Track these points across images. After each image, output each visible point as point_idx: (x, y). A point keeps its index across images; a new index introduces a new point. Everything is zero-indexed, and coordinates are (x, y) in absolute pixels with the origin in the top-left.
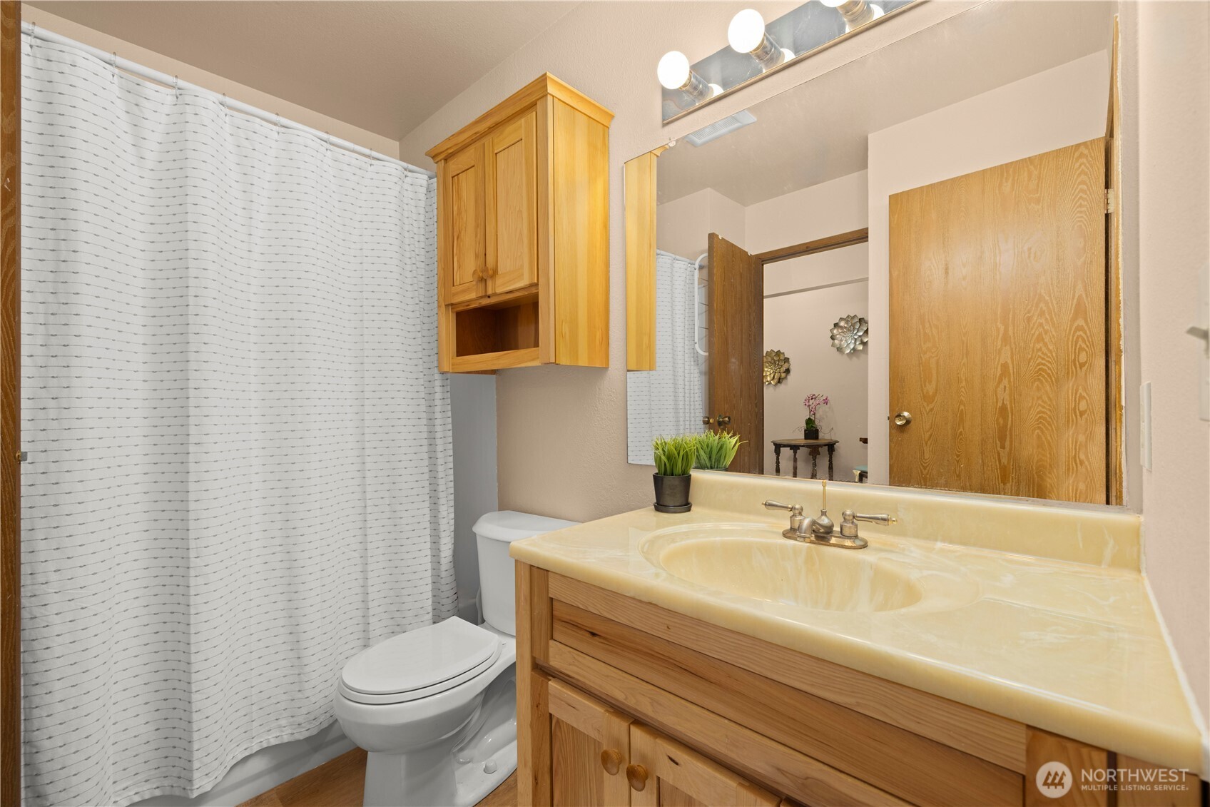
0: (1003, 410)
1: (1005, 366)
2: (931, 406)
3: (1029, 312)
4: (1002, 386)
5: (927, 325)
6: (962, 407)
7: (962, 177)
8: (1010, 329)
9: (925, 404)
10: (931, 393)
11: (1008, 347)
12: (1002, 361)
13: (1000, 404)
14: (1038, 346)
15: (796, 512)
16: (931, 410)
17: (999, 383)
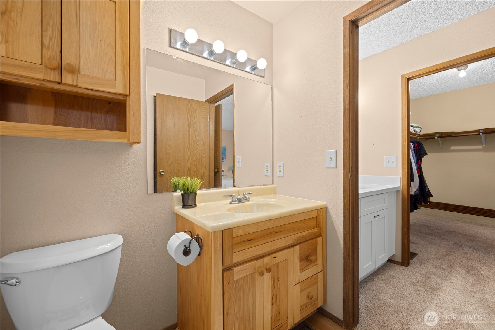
0: (189, 169)
1: (189, 156)
2: (170, 168)
3: (194, 142)
4: (188, 162)
5: (169, 141)
6: (179, 168)
7: (179, 97)
8: (190, 146)
9: (168, 167)
10: (170, 164)
11: (190, 151)
12: (188, 155)
13: (188, 167)
14: (196, 152)
15: (233, 196)
16: (170, 169)
17: (188, 161)
